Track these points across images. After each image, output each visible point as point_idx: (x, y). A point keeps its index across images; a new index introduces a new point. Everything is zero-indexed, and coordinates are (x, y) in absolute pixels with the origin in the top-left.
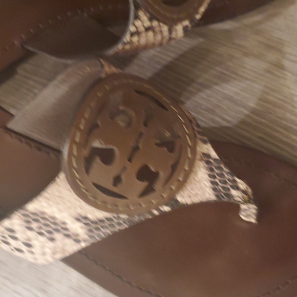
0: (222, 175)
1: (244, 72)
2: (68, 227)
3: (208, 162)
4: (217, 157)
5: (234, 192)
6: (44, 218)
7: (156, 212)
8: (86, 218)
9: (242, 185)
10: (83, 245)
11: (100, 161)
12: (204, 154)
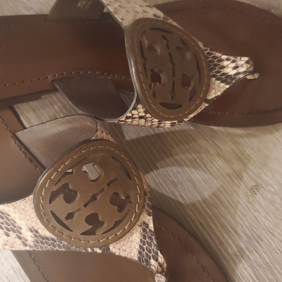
0: (150, 245)
1: (211, 167)
2: (22, 231)
3: (144, 230)
4: (153, 229)
5: (152, 262)
6: (7, 218)
7: (89, 250)
8: (37, 232)
9: (161, 259)
10: (28, 248)
11: (63, 199)
12: (144, 222)
